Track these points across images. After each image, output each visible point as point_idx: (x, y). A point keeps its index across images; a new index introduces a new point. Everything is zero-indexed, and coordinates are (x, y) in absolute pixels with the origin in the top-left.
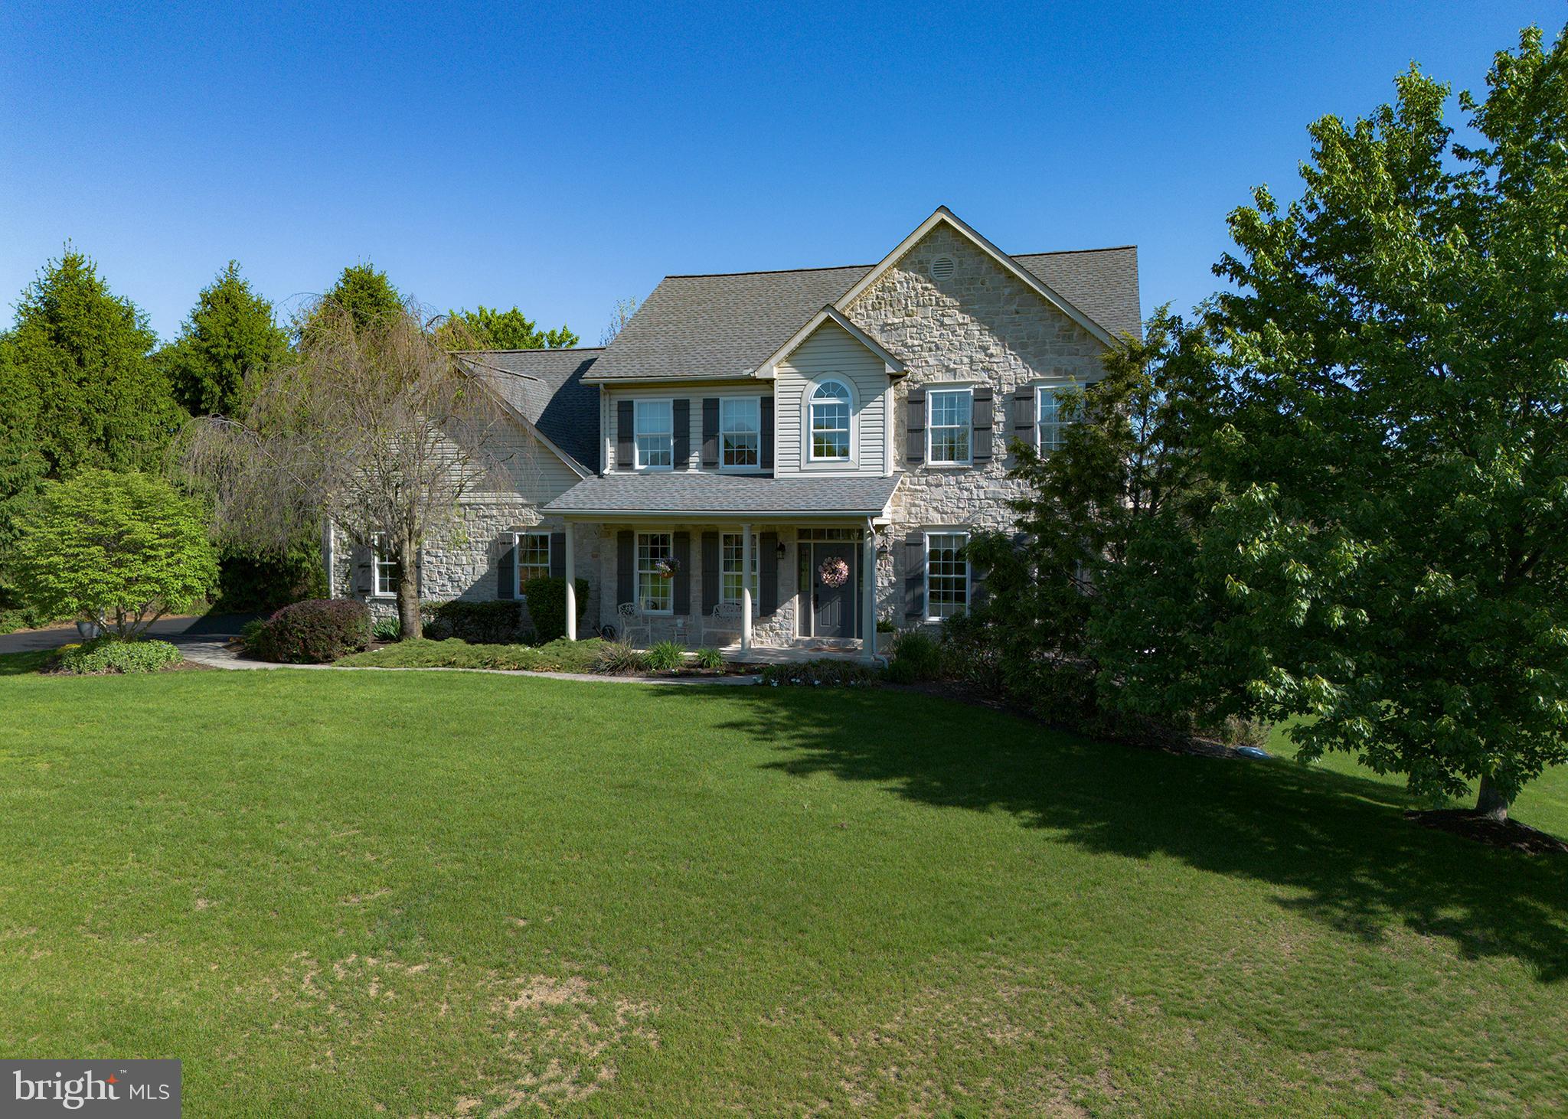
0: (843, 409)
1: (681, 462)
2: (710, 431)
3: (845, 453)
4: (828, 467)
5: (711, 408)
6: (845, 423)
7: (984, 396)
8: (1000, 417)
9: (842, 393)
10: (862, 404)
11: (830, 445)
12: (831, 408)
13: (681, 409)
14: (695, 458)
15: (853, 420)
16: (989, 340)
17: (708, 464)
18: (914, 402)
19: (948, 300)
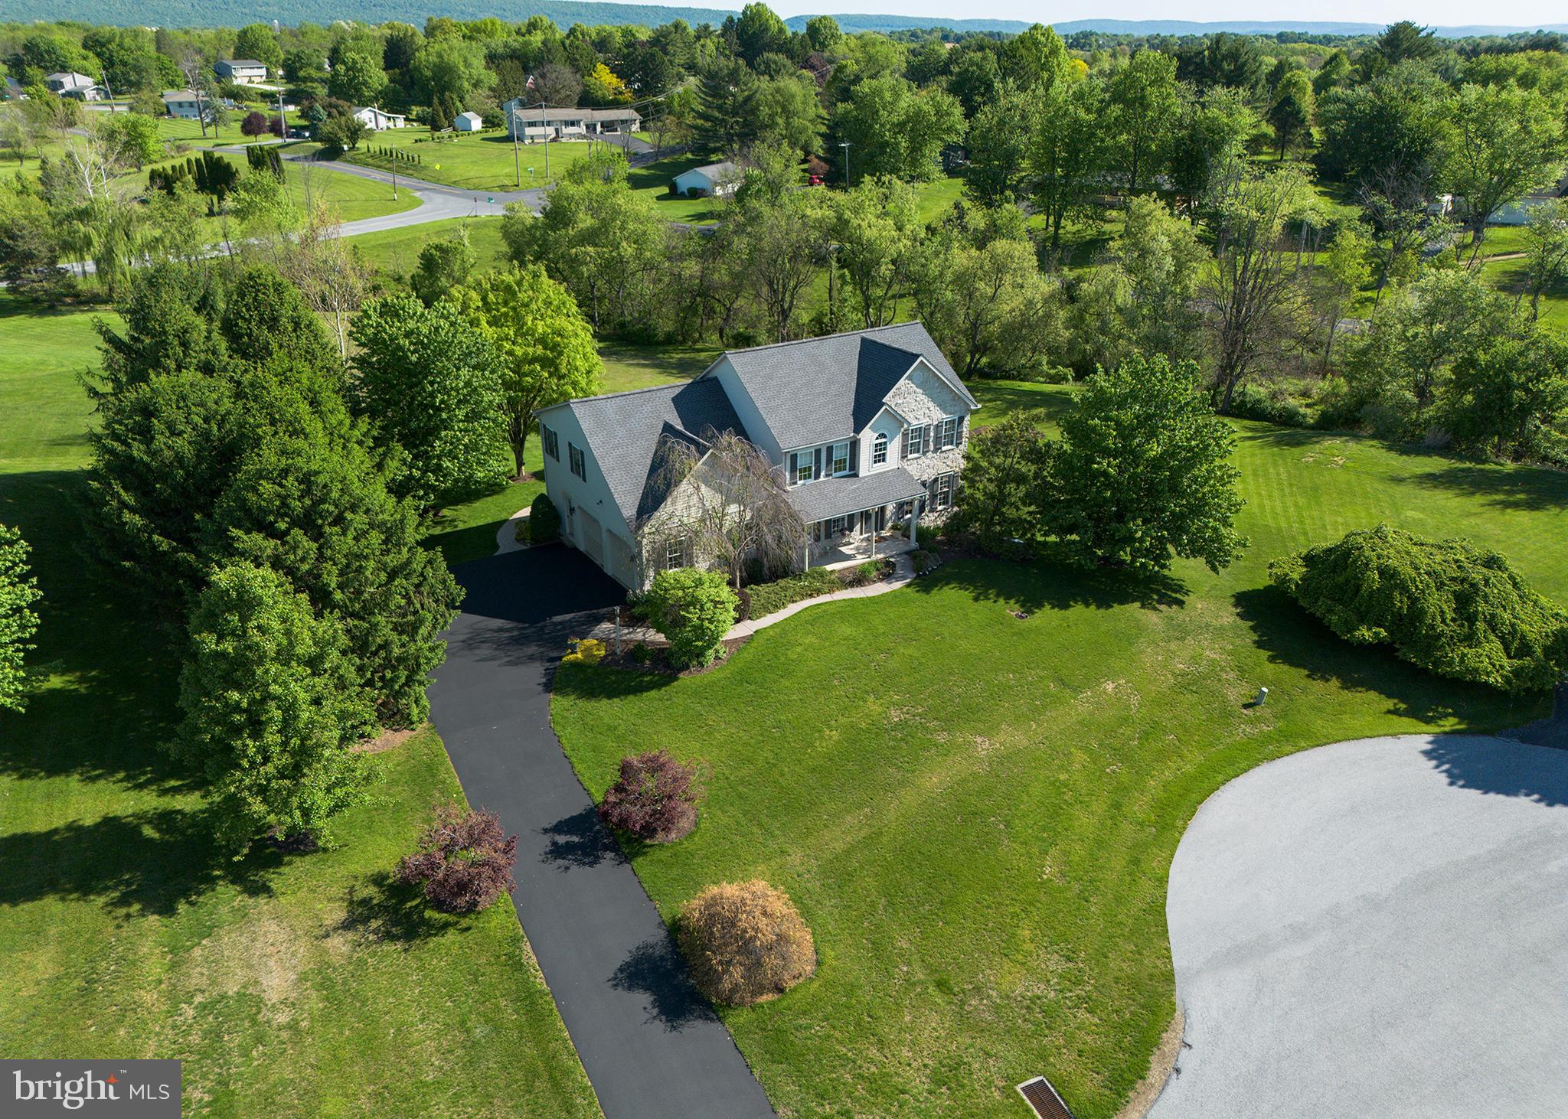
0: (885, 443)
1: (817, 476)
2: (829, 460)
3: (884, 460)
4: (880, 468)
5: (830, 449)
6: (885, 449)
7: (927, 428)
8: (932, 434)
9: (885, 437)
10: (892, 440)
11: (880, 458)
12: (881, 444)
13: (818, 452)
14: (823, 474)
15: (888, 446)
16: (931, 404)
17: (827, 475)
18: (905, 435)
19: (918, 390)
